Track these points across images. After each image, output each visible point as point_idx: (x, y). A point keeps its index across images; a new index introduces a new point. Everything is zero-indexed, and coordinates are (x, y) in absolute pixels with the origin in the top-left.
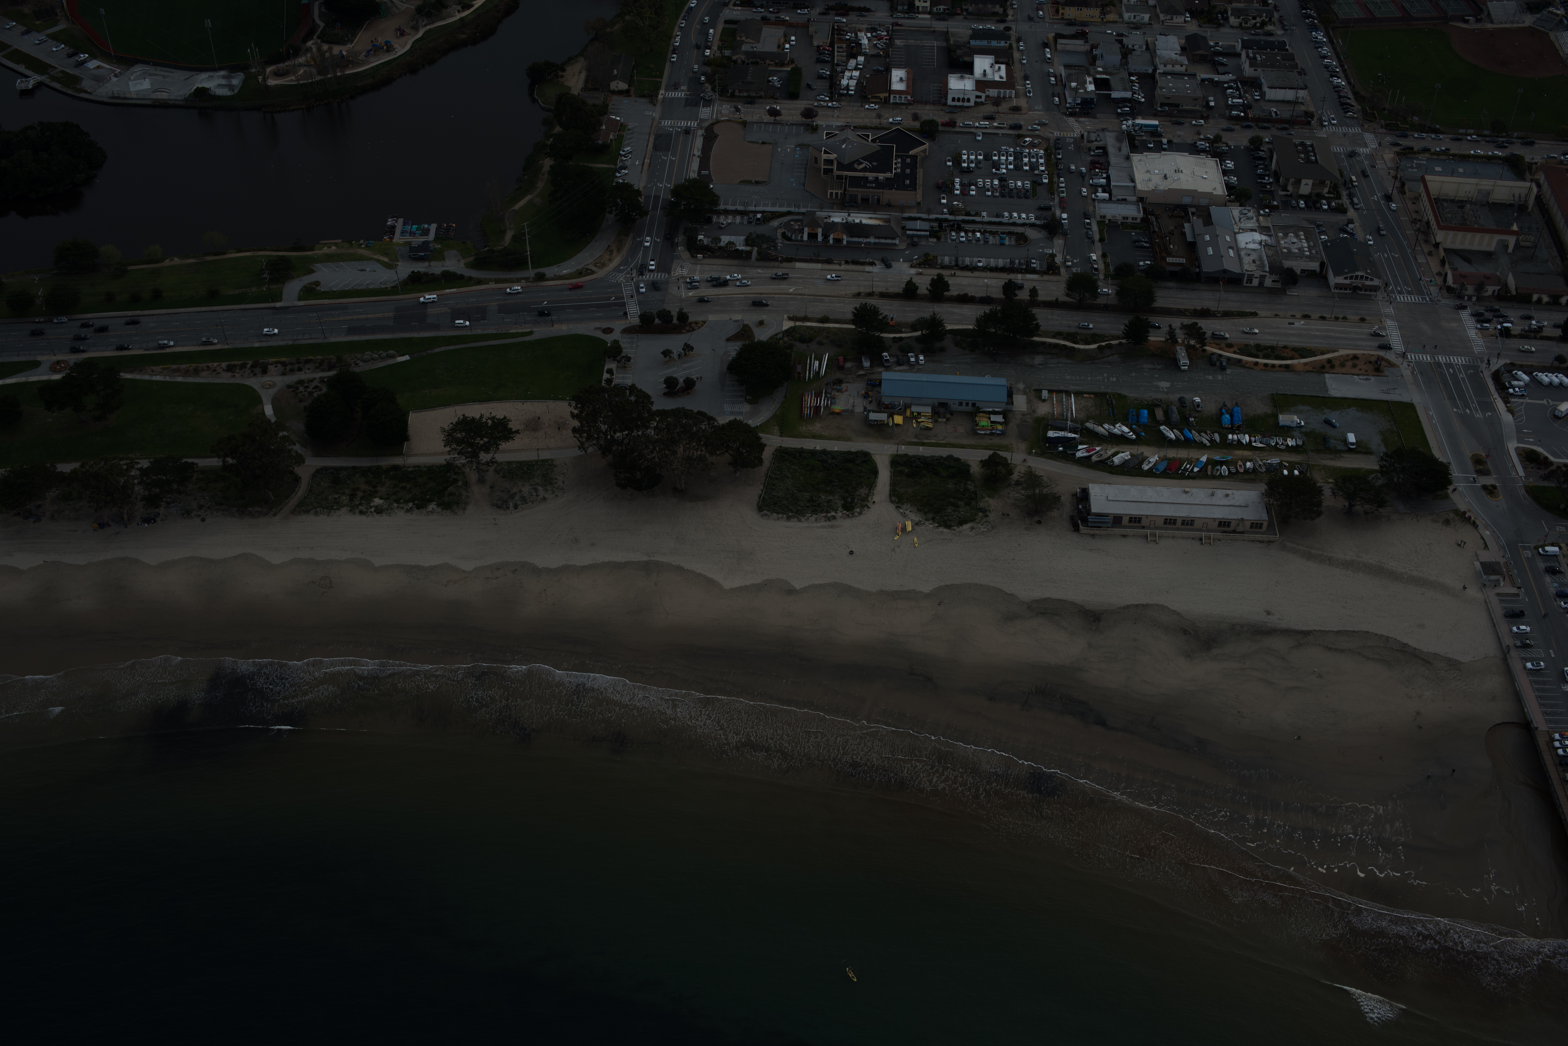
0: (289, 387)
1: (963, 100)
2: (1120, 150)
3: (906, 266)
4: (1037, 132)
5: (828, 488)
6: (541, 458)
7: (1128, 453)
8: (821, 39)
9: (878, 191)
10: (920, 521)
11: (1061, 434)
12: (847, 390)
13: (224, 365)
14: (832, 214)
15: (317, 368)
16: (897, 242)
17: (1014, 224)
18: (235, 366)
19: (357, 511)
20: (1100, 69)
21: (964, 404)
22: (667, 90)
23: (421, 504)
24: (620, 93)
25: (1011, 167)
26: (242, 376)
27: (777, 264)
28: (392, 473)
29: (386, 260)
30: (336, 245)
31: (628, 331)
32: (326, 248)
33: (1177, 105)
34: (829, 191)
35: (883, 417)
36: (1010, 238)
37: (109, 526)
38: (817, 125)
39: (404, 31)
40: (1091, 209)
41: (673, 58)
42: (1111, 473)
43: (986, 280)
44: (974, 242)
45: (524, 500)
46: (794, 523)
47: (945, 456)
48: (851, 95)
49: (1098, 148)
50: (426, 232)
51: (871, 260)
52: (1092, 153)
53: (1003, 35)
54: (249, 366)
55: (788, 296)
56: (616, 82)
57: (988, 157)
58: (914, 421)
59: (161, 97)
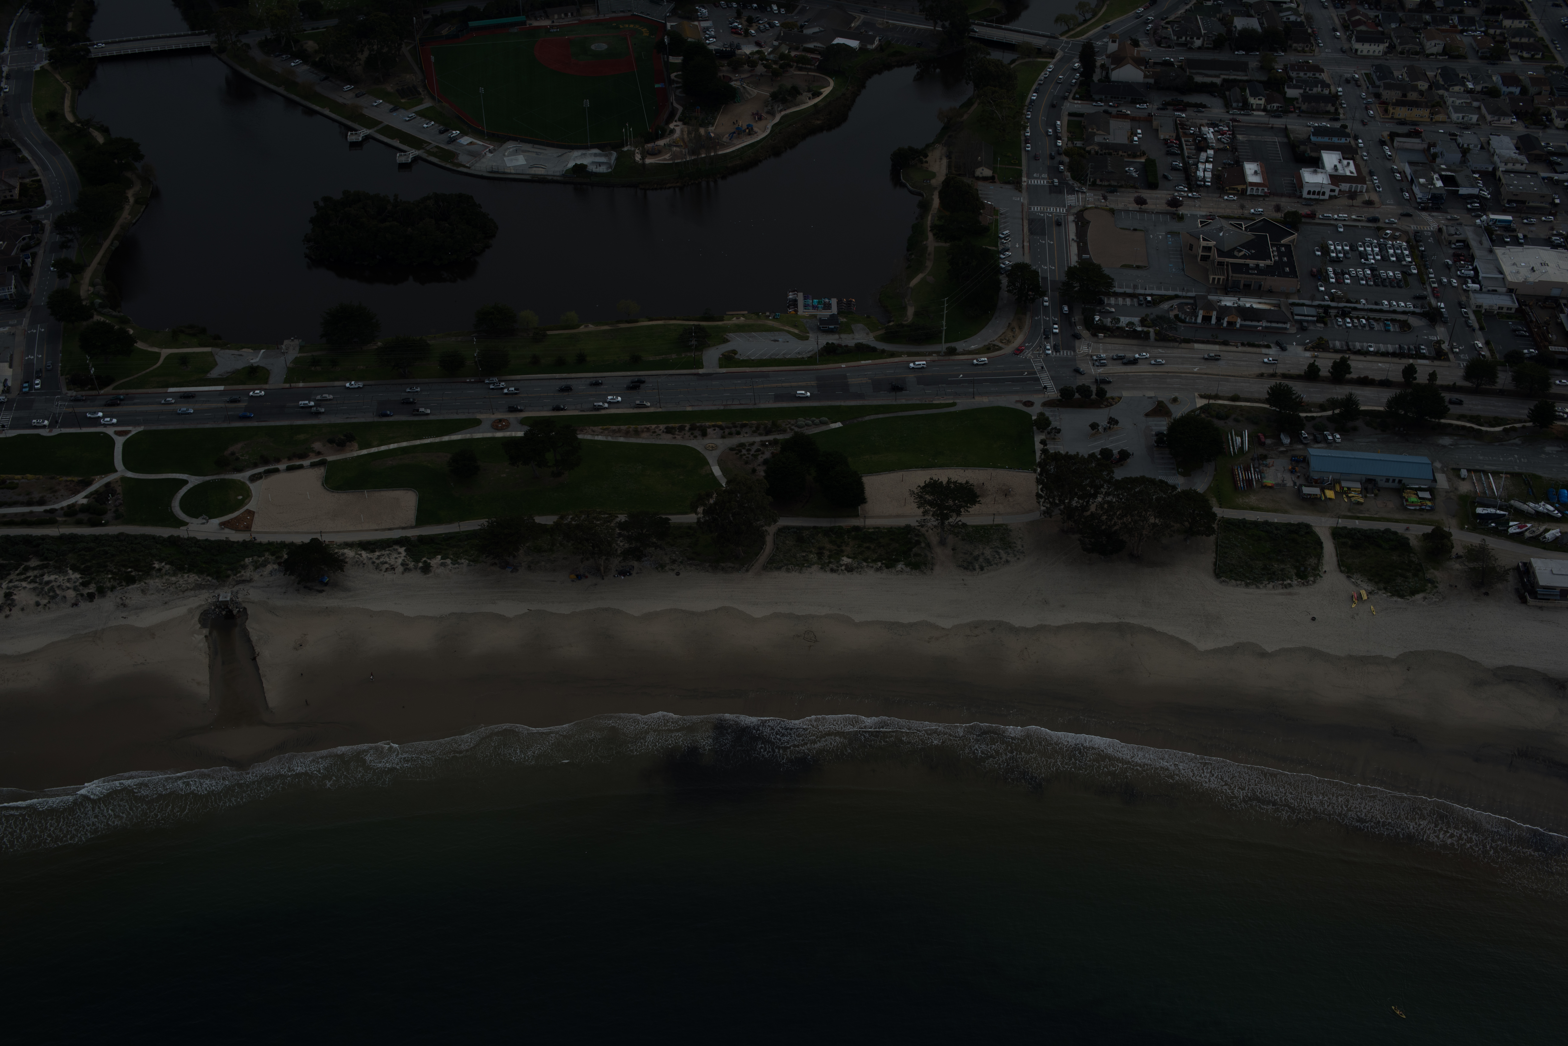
0: (731, 449)
1: (1319, 193)
2: (1481, 243)
3: (1300, 349)
4: (1394, 225)
5: (1279, 558)
6: (995, 523)
7: (1558, 530)
8: (1166, 133)
9: (1261, 277)
10: (1374, 591)
11: (1492, 511)
12: (1273, 466)
13: (662, 427)
14: (1222, 298)
15: (754, 432)
16: (1288, 326)
17: (1394, 312)
18: (673, 428)
19: (828, 569)
20: (1443, 166)
21: (1391, 481)
22: (1029, 177)
23: (890, 564)
24: (985, 179)
25: (1379, 257)
26: (683, 438)
27: (1177, 344)
28: (853, 533)
29: (796, 331)
30: (743, 315)
31: (1048, 404)
32: (735, 319)
33: (1524, 202)
34: (1211, 277)
35: (1316, 491)
36: (1394, 325)
37: (586, 577)
38: (1182, 214)
39: (761, 116)
40: (1464, 299)
41: (1028, 147)
42: (1544, 548)
43: (1380, 364)
44: (1360, 328)
45: (989, 562)
46: (1252, 590)
47: (1382, 529)
48: (1208, 186)
49: (1458, 241)
50: (828, 306)
51: (1266, 343)
52: (1453, 246)
53: (1342, 132)
54: (687, 428)
55: (1195, 375)
56: (981, 168)
57: (1353, 248)
58: (1344, 496)
59: (537, 173)
